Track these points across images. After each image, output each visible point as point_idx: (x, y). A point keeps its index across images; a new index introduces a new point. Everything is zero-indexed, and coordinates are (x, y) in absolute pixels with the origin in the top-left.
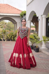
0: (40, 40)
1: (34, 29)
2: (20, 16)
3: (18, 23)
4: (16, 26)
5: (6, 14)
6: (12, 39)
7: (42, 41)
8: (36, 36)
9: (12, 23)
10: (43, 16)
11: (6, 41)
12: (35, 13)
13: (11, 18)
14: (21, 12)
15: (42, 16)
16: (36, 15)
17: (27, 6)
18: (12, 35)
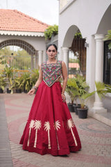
0: (91, 91)
1: (77, 66)
2: (44, 37)
3: (40, 53)
4: (34, 59)
5: (12, 33)
6: (26, 88)
7: (93, 94)
8: (81, 81)
9: (25, 52)
10: (96, 37)
11: (12, 92)
12: (79, 31)
13: (24, 42)
14: (47, 28)
15: (93, 36)
16: (80, 35)
17: (60, 14)
18: (26, 80)
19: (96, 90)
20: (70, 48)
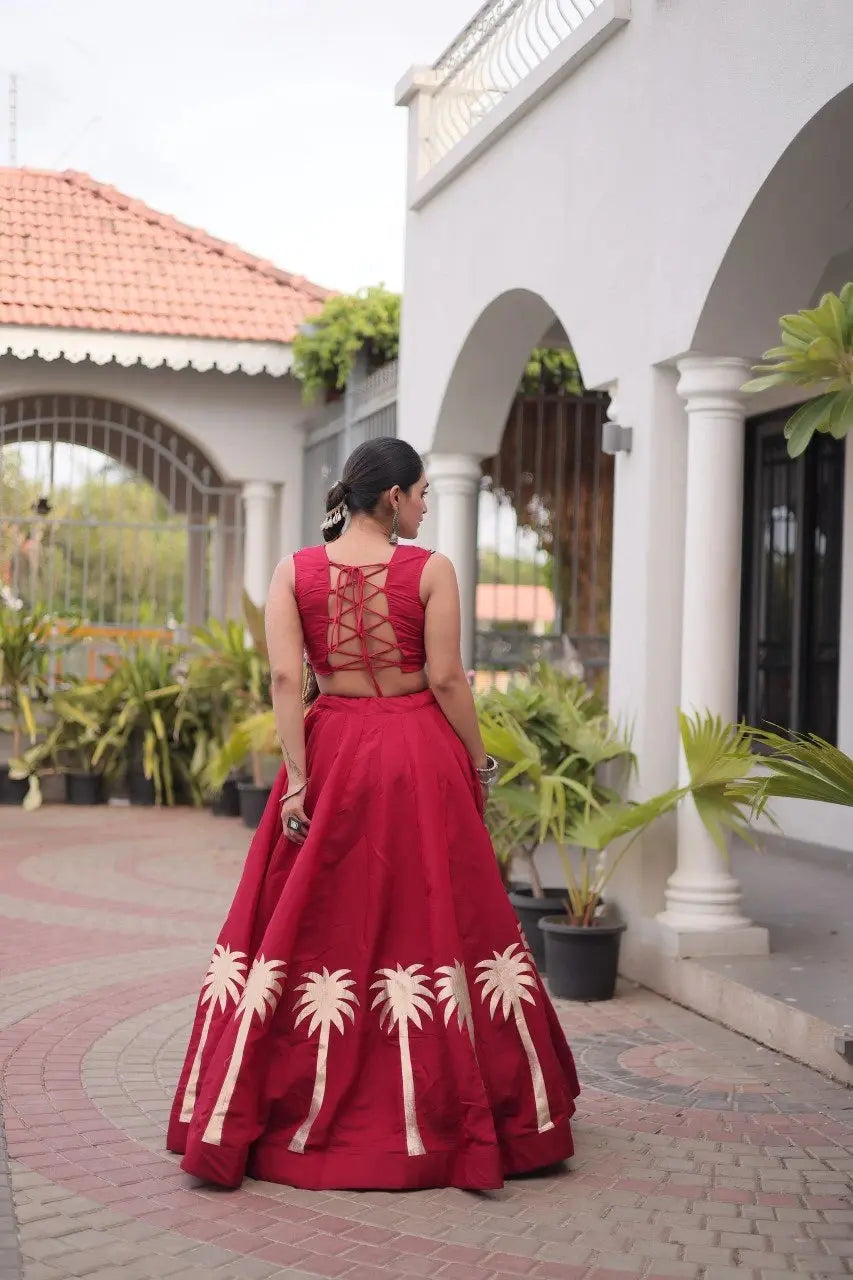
0: (644, 788)
1: (539, 608)
2: (288, 378)
3: (255, 498)
4: (214, 549)
5: (49, 346)
6: (150, 767)
7: (664, 810)
8: (567, 712)
9: (147, 496)
10: (694, 378)
11: (34, 798)
12: (556, 334)
13: (135, 416)
14: (319, 312)
16: (570, 373)
17: (419, 206)
18: (146, 709)
19: (685, 779)
20: (487, 466)
